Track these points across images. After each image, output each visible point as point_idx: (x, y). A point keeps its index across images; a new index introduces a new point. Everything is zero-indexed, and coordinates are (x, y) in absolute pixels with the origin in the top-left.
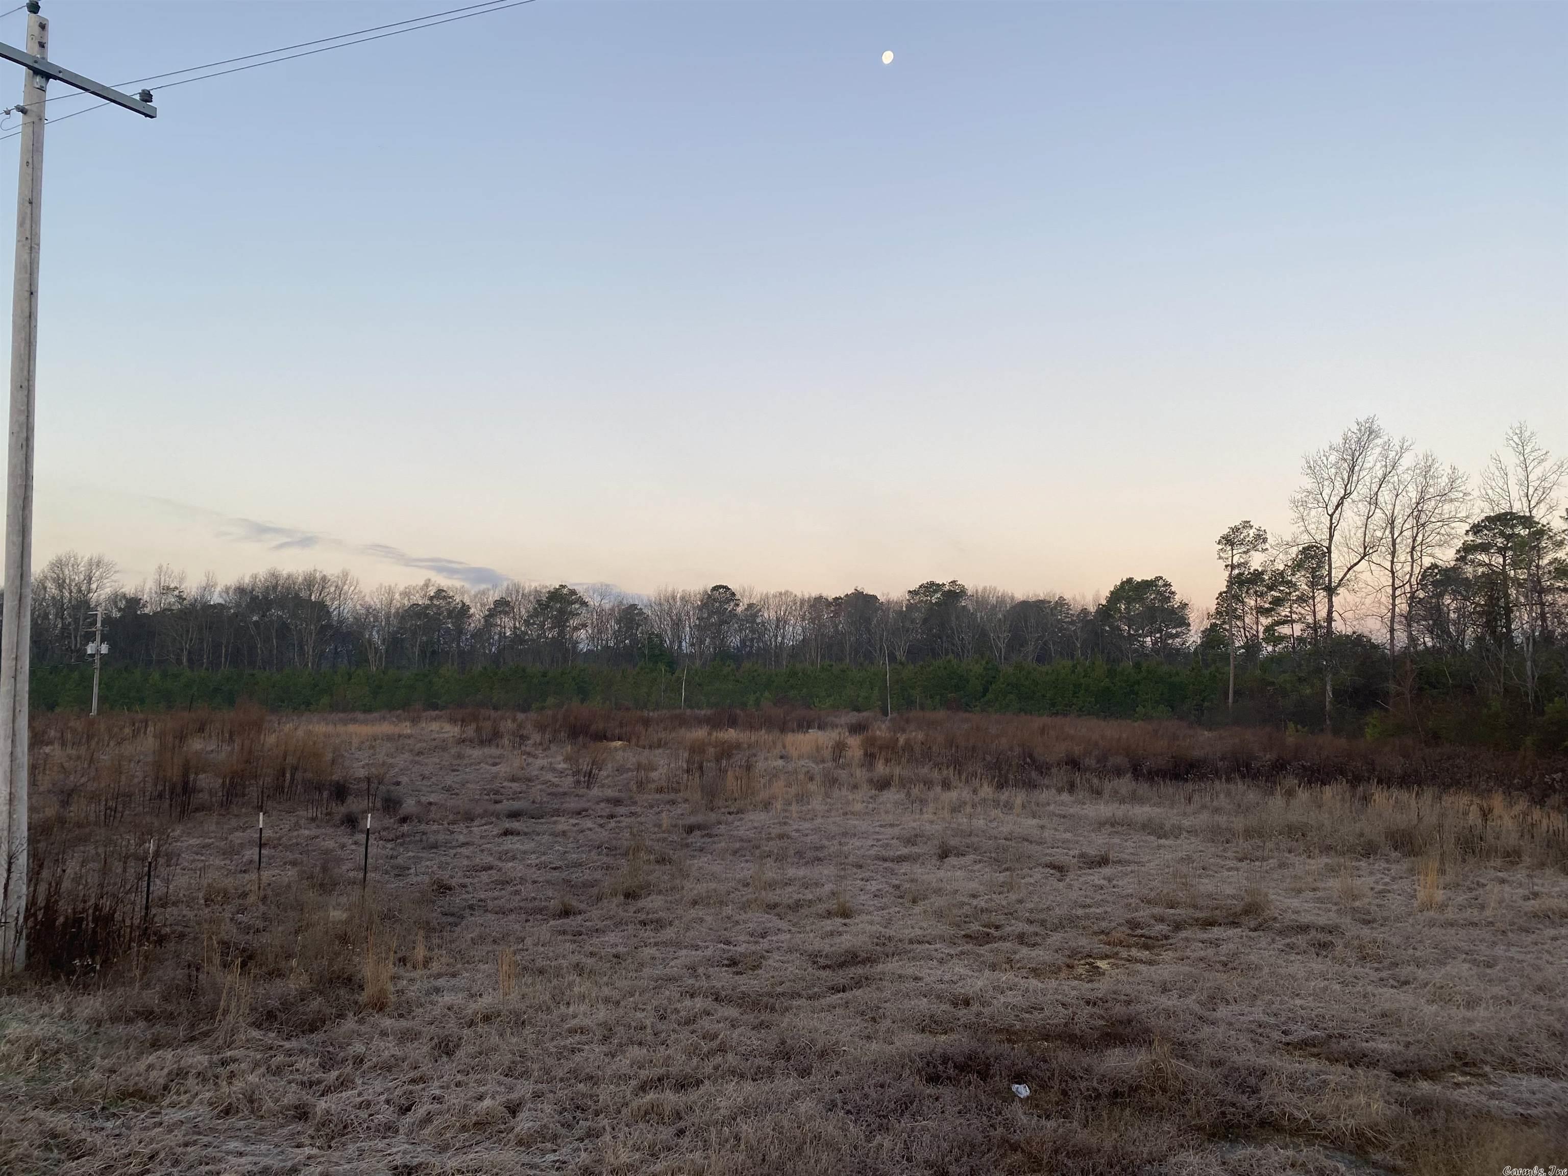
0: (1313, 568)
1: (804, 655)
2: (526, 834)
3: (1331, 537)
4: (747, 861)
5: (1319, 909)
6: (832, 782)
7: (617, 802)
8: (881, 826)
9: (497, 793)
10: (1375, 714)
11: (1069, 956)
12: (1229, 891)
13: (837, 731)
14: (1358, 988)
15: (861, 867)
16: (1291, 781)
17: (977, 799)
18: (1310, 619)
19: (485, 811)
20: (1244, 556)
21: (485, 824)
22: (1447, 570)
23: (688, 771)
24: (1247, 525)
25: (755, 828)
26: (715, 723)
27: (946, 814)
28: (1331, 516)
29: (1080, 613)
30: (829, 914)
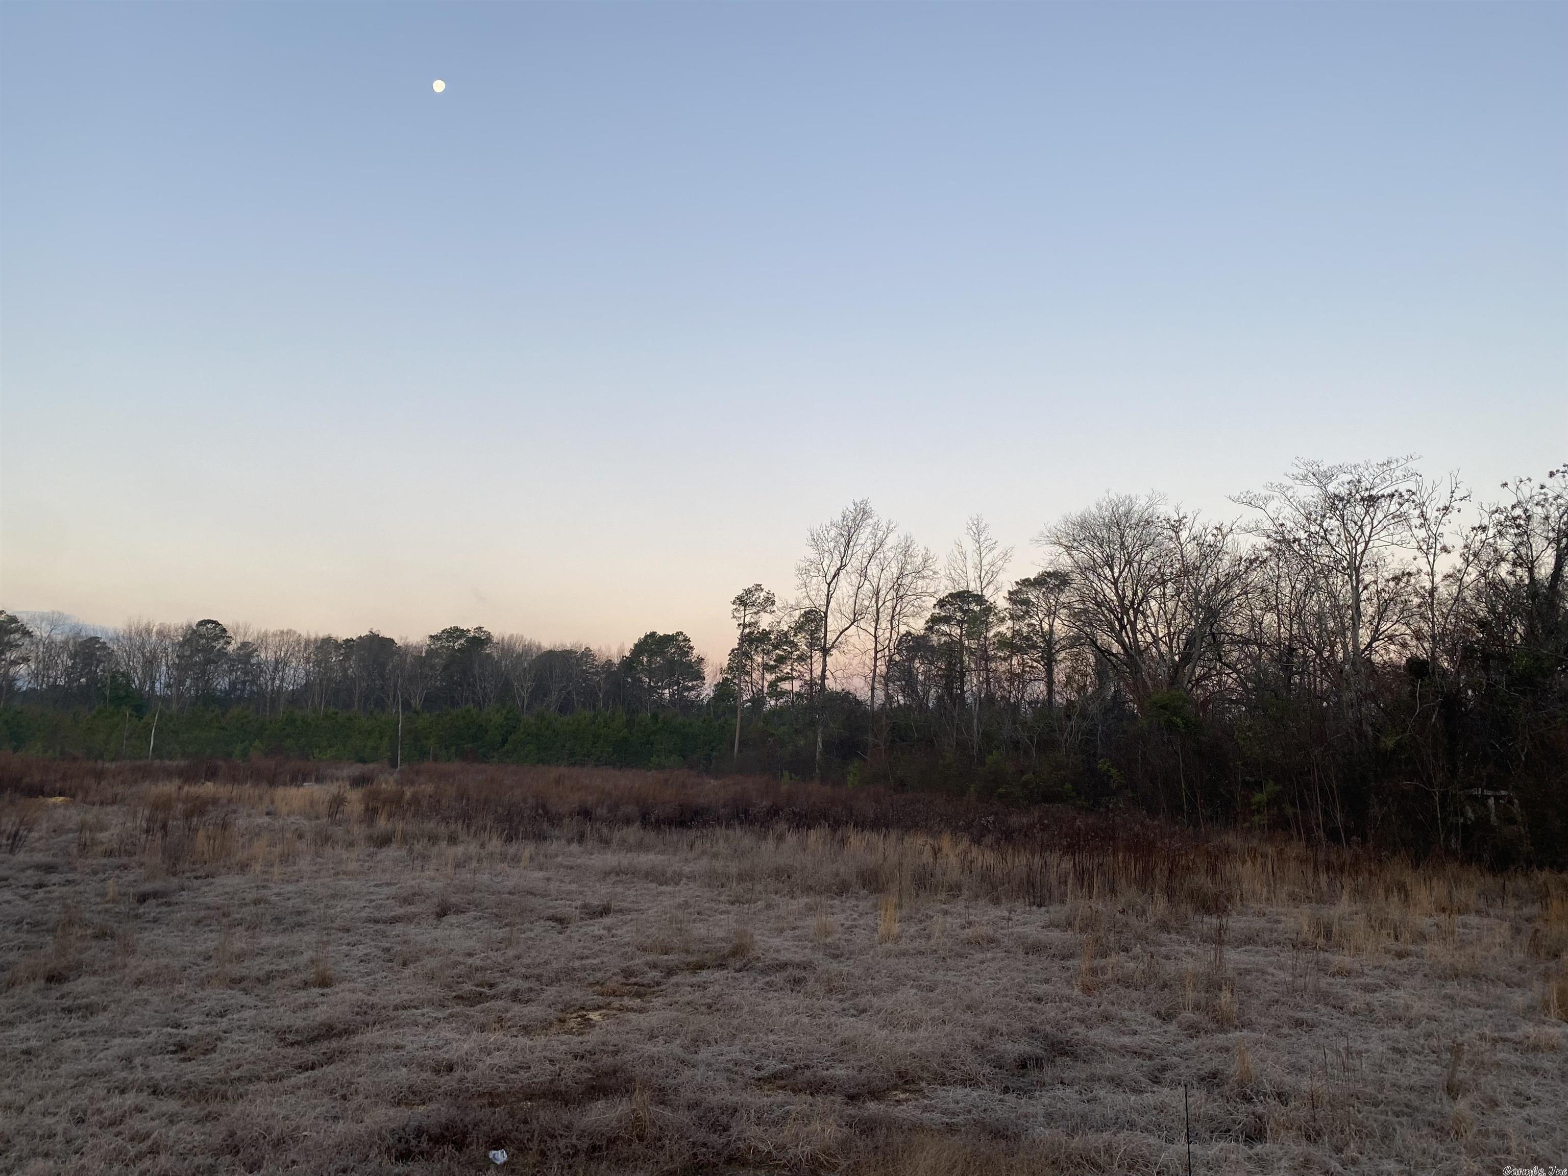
0: (812, 631)
1: (306, 702)
3: (828, 603)
4: (212, 931)
5: (797, 946)
6: (324, 839)
7: (51, 869)
8: (376, 886)
10: (856, 764)
11: (562, 1011)
12: (720, 933)
13: (336, 784)
14: (824, 1020)
15: (348, 931)
16: (782, 826)
17: (483, 853)
18: (808, 678)
20: (754, 616)
22: (918, 637)
23: (147, 831)
24: (758, 588)
25: (227, 893)
26: (189, 776)
27: (450, 870)
28: (829, 585)
29: (603, 666)
30: (306, 985)
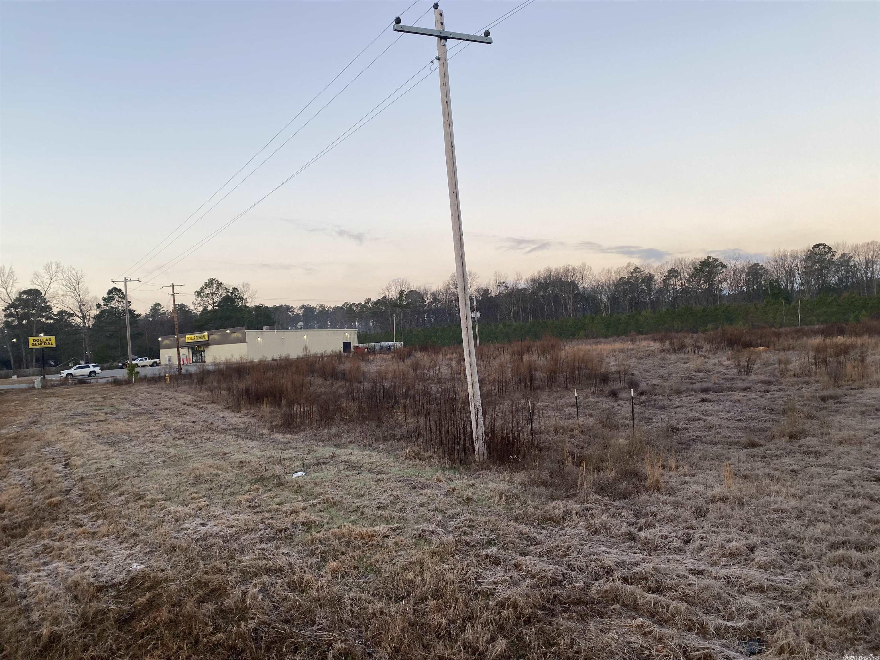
2: (715, 401)
7: (769, 383)
9: (691, 378)
19: (688, 388)
21: (689, 396)
25: (874, 398)
